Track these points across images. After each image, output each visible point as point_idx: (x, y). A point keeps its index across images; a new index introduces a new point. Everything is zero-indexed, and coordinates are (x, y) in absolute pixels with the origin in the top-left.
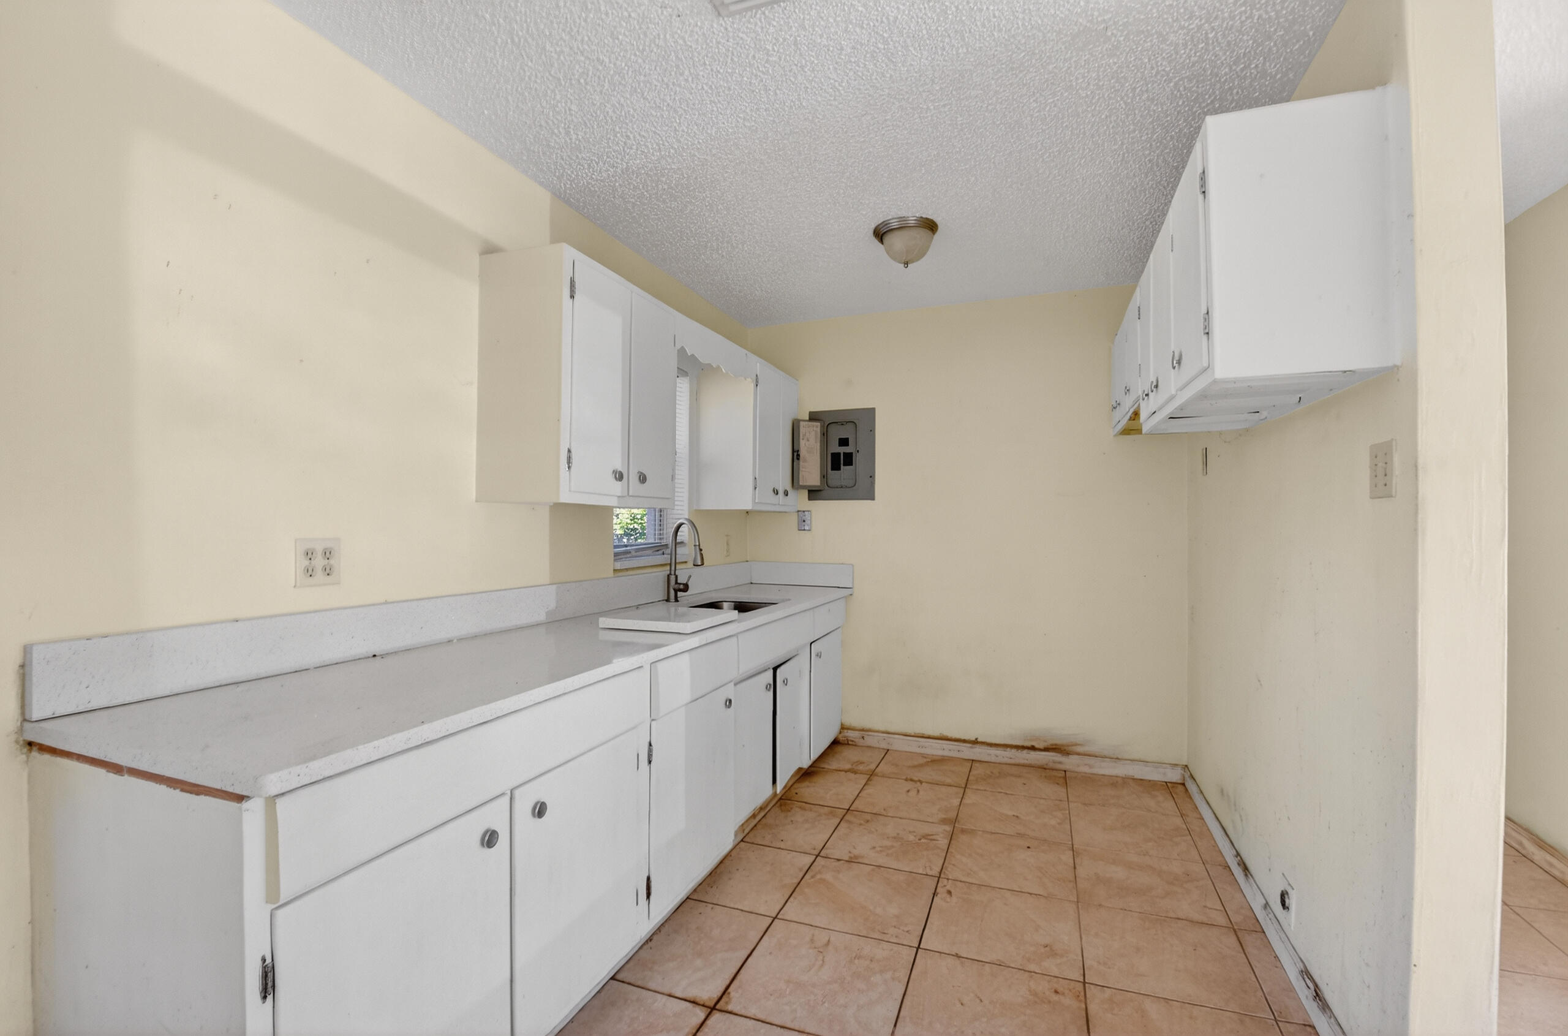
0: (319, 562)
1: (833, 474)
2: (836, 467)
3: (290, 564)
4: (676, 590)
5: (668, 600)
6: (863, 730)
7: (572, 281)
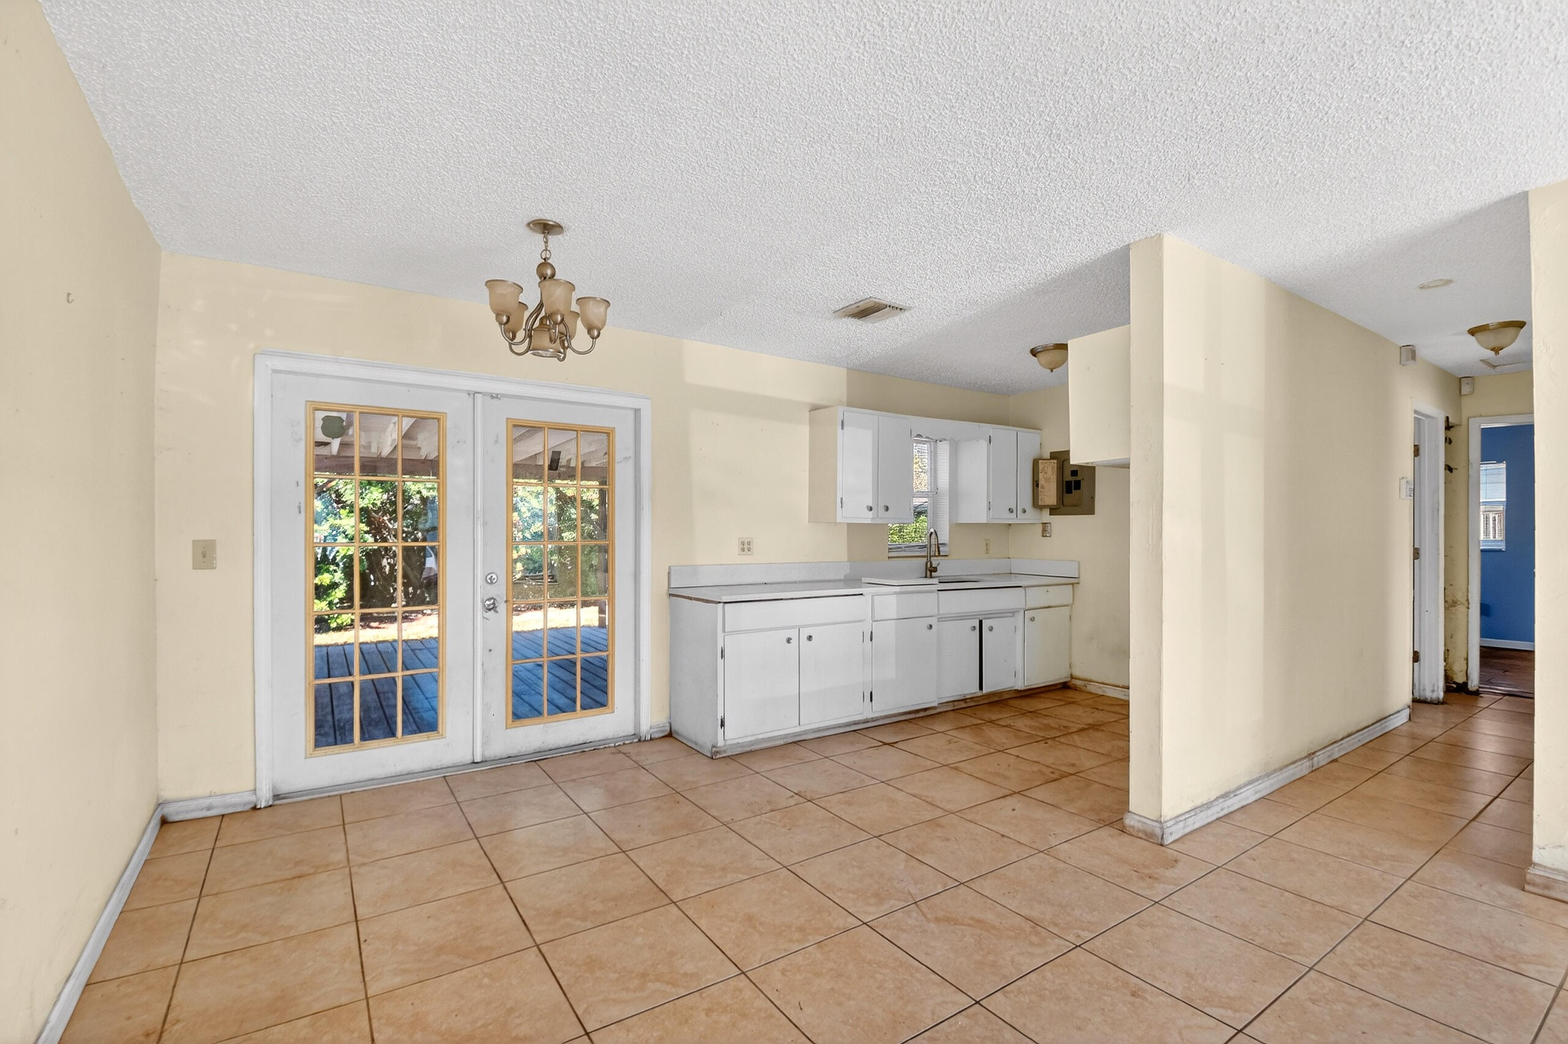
0: (746, 546)
1: (1067, 497)
2: (1069, 491)
3: (736, 548)
4: (931, 571)
5: (926, 577)
6: (1086, 680)
7: (843, 422)
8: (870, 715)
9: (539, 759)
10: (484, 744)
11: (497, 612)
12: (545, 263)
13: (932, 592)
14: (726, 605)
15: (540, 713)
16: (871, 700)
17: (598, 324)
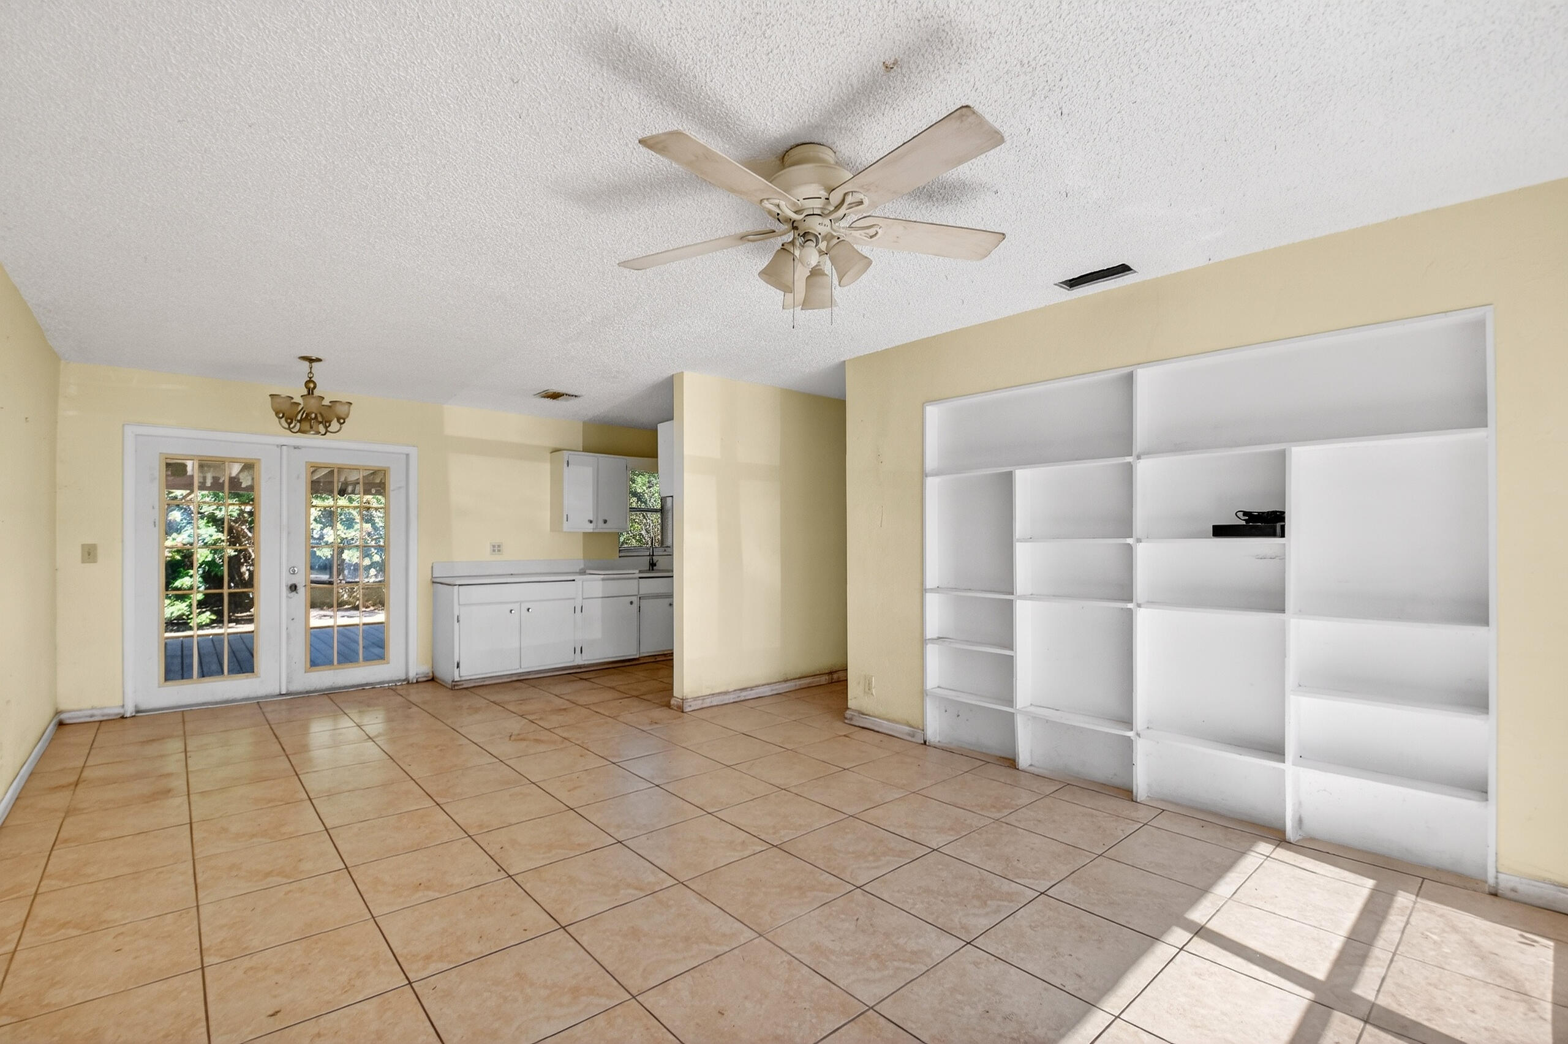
0: (496, 549)
3: (489, 549)
7: (568, 462)
8: (581, 663)
9: (331, 694)
10: (289, 682)
11: (297, 593)
12: (310, 381)
13: (635, 578)
14: (460, 587)
15: (331, 663)
16: (581, 652)
17: (343, 416)
